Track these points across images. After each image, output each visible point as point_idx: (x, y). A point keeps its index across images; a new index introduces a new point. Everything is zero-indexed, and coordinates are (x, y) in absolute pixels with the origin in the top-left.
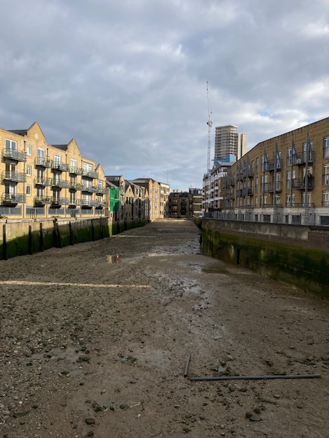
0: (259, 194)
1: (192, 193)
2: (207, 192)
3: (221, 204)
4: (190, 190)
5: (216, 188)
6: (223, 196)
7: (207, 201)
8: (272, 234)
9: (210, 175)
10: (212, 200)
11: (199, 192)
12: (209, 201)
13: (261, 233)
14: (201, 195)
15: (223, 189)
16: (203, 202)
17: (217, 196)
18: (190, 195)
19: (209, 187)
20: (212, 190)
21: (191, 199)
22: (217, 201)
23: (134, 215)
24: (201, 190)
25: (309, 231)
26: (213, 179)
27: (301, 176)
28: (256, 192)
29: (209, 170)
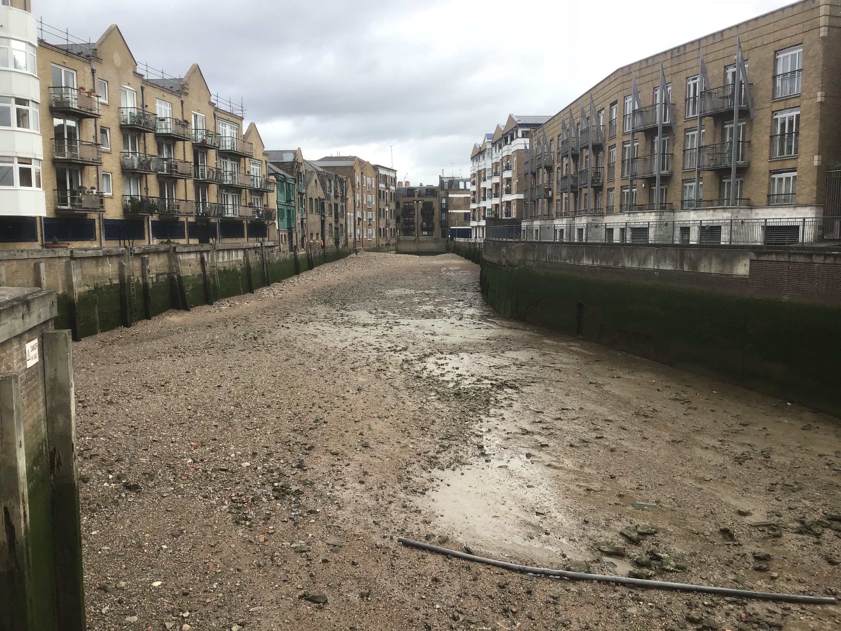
0: (617, 184)
1: (446, 187)
2: (483, 185)
3: (519, 211)
4: (442, 182)
5: (508, 174)
6: (525, 192)
7: (483, 204)
8: (661, 268)
9: (489, 146)
10: (496, 201)
11: (462, 186)
12: (488, 204)
13: (635, 265)
14: (465, 190)
15: (523, 176)
16: (473, 206)
17: (508, 191)
18: (442, 193)
19: (488, 174)
20: (496, 180)
21: (444, 201)
22: (508, 203)
23: (327, 237)
24: (465, 181)
25: (754, 258)
26: (497, 156)
27: (718, 141)
28: (611, 180)
29: (488, 136)
